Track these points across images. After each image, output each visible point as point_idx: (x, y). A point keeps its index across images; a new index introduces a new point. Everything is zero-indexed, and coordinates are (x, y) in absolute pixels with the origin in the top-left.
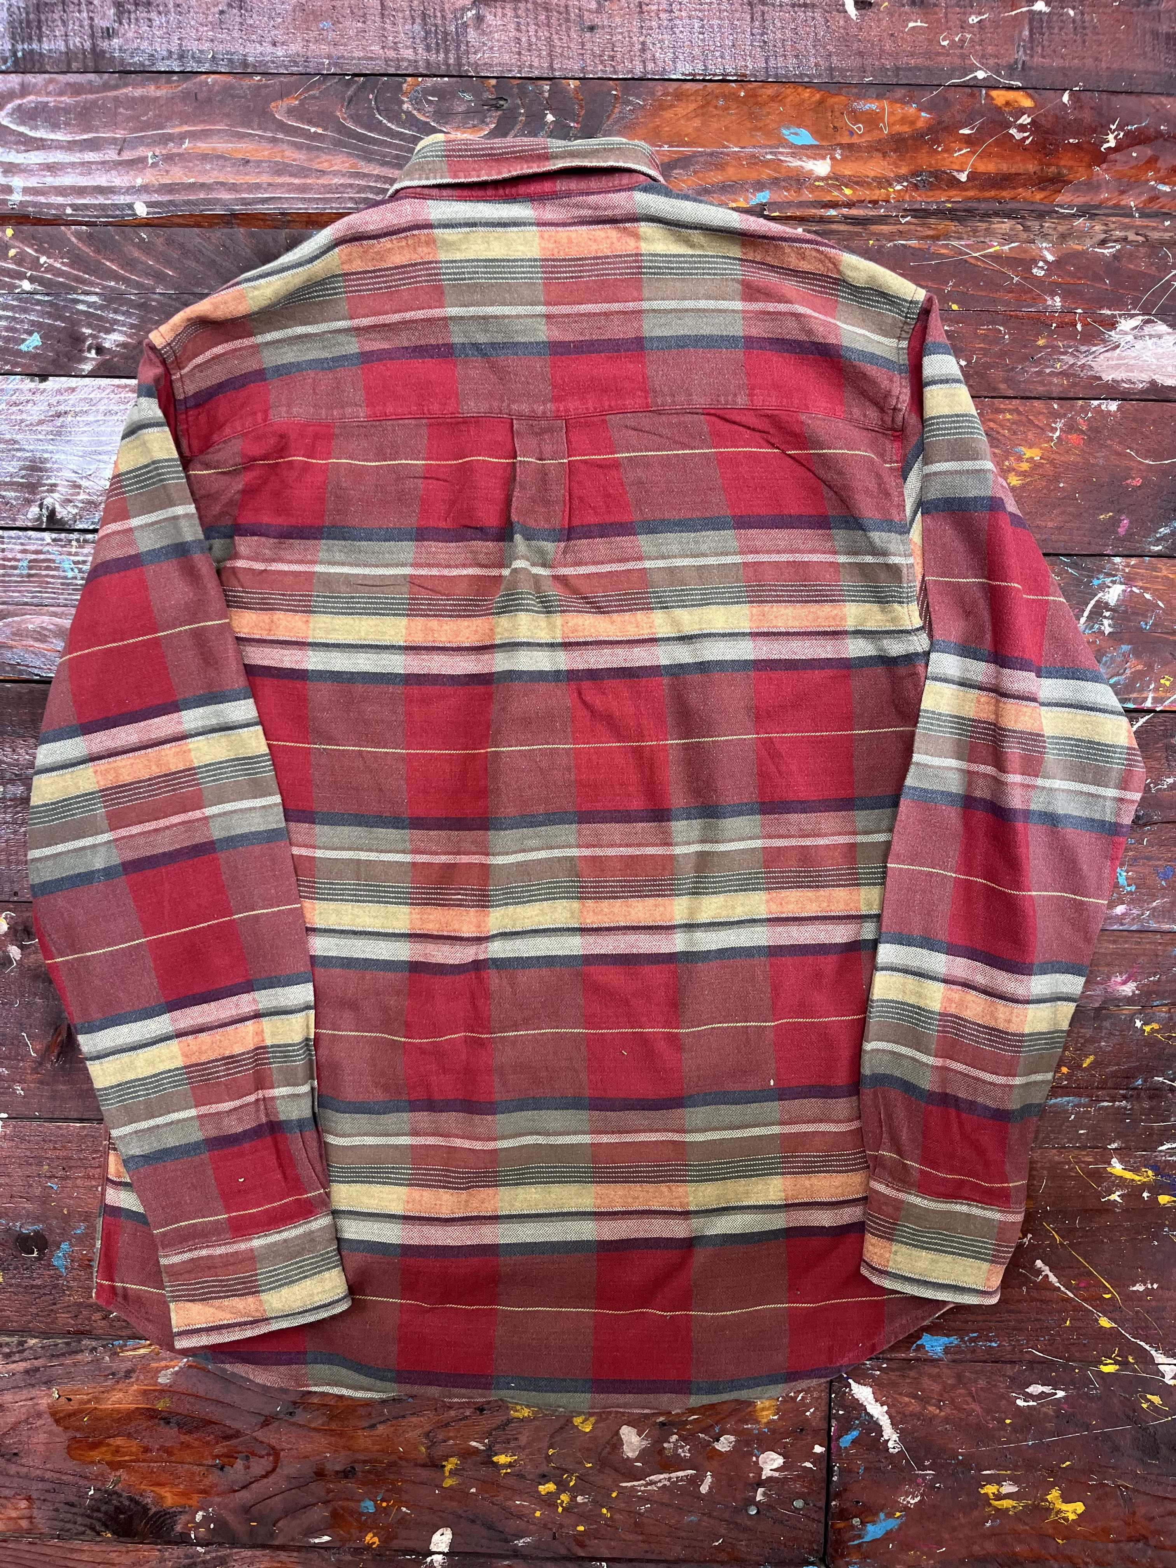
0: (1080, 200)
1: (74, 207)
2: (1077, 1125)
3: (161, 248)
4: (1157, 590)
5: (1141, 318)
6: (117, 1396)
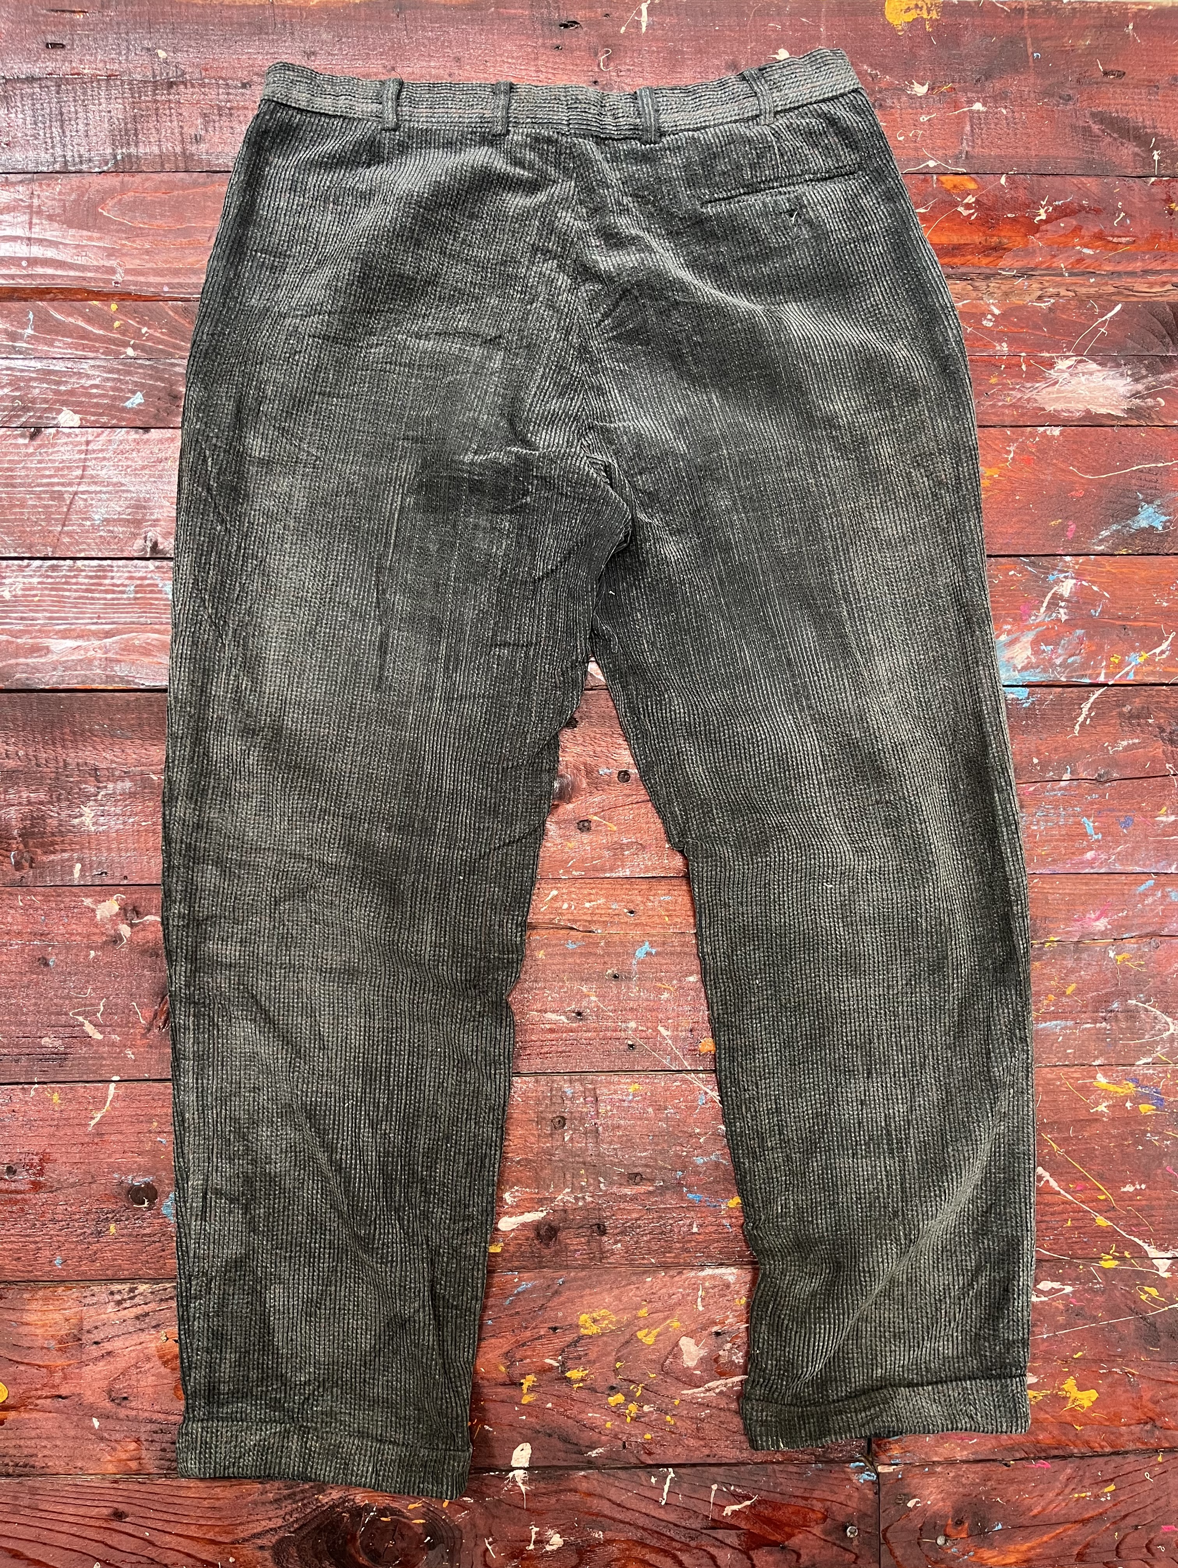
0: (1019, 264)
1: (171, 285)
2: (1065, 1045)
4: (1102, 582)
5: (1074, 358)
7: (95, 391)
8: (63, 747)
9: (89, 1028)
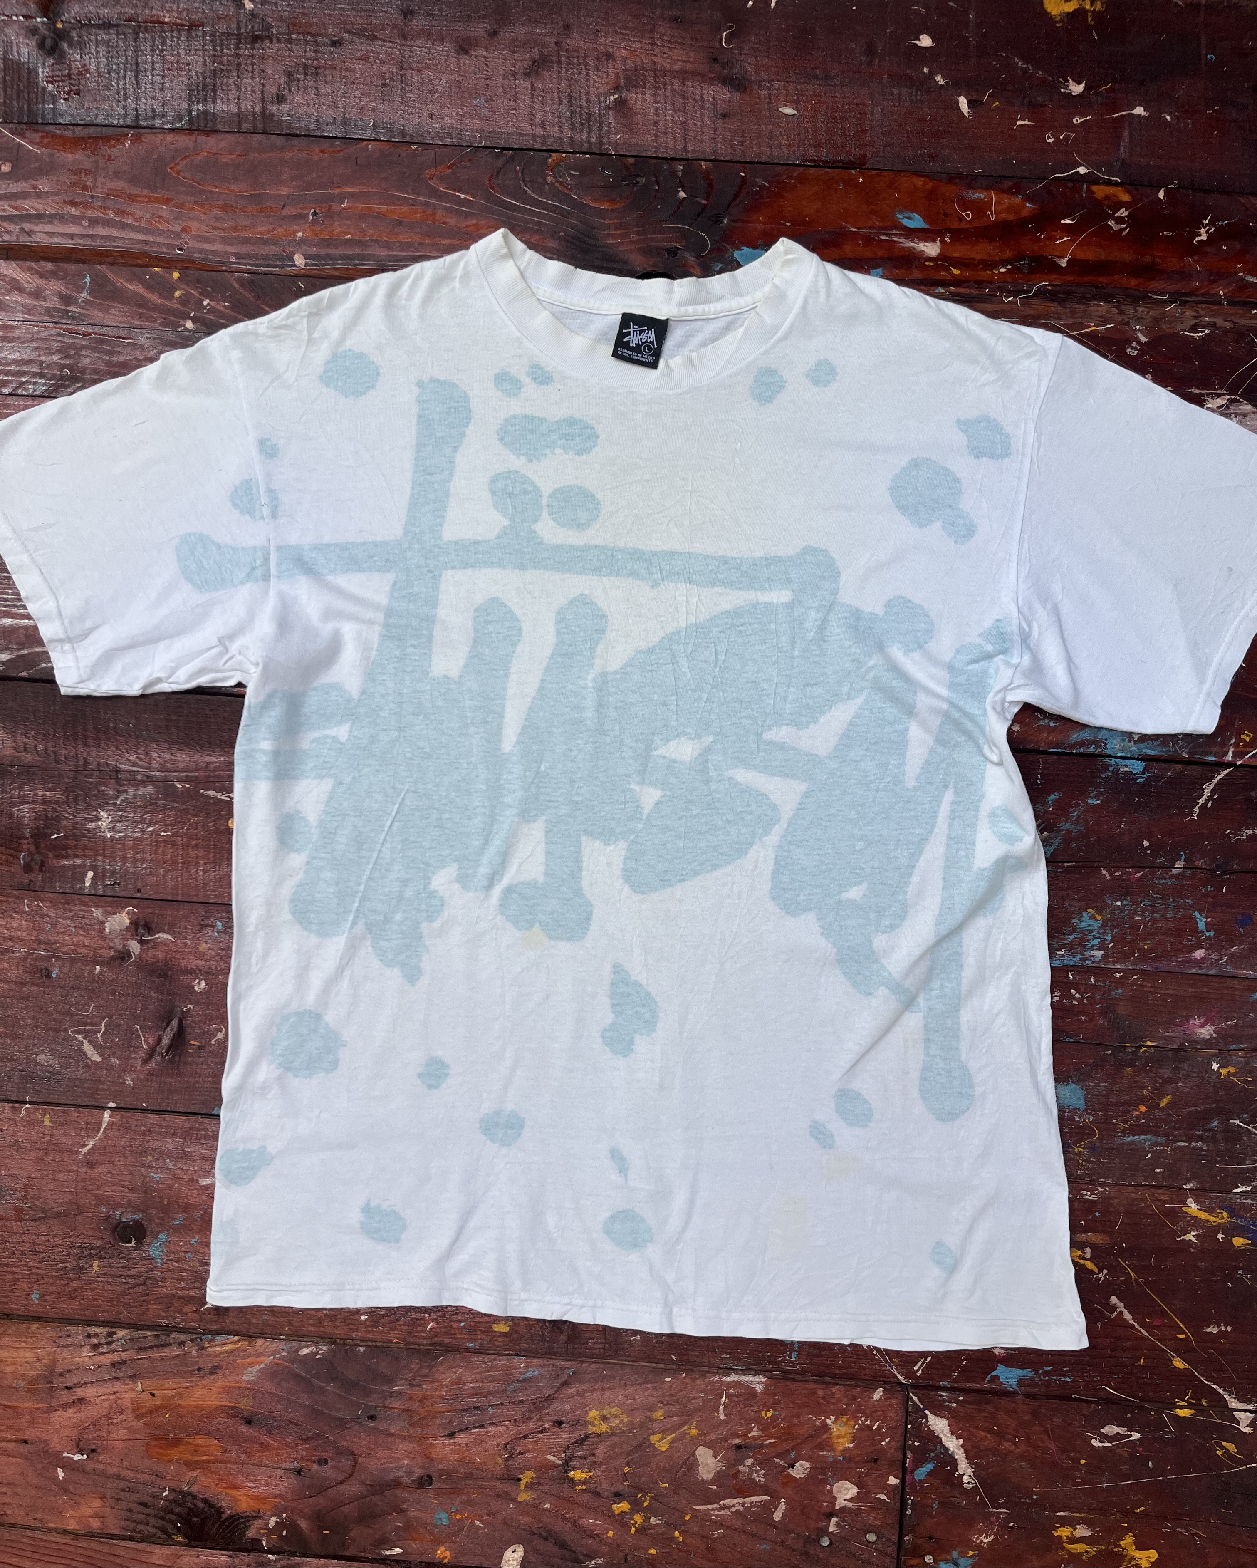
0: (1172, 288)
1: (238, 256)
5: (1227, 397)
6: (201, 1392)
8: (85, 744)
9: (87, 1047)
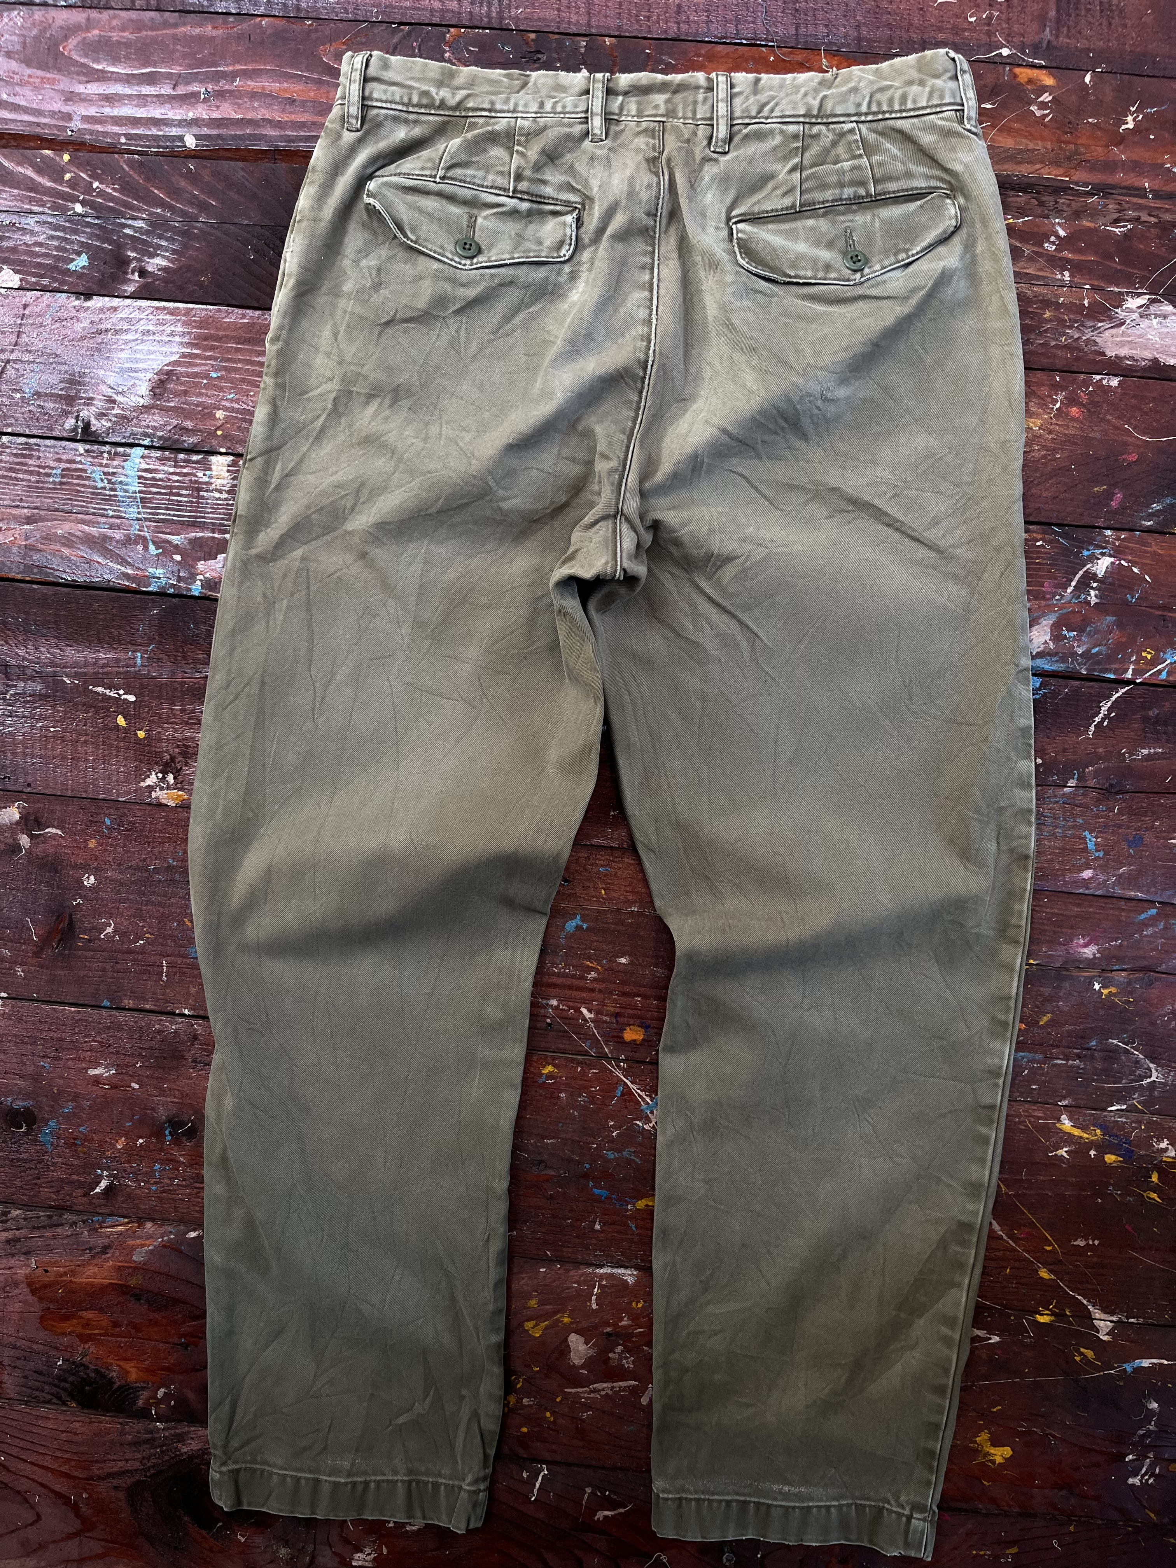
0: (1095, 179)
1: (128, 136)
2: (1031, 1081)
3: (207, 179)
4: (1146, 564)
5: (1148, 297)
6: (92, 1270)
7: (37, 249)
